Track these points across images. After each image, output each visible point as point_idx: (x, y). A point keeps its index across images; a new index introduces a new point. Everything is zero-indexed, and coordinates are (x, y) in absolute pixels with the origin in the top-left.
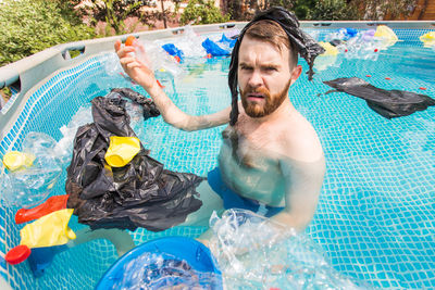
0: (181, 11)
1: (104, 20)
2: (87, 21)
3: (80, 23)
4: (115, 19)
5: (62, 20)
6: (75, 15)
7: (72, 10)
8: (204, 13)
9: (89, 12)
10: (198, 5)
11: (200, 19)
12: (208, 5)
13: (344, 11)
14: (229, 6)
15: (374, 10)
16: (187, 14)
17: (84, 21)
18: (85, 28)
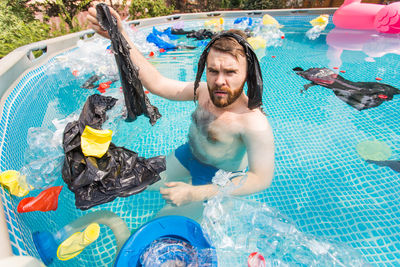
0: (129, 3)
1: (57, 15)
2: (39, 16)
3: (32, 19)
4: (68, 15)
5: (14, 17)
6: (26, 12)
7: (23, 7)
8: (150, 5)
9: (40, 8)
11: (147, 10)
13: (271, 0)
16: (134, 7)
17: (37, 17)
18: (38, 24)
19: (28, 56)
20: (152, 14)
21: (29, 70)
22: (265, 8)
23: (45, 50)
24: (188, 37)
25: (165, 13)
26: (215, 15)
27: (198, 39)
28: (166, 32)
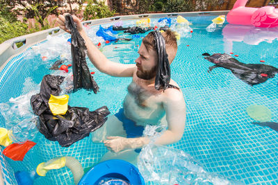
0: (83, 8)
1: (33, 18)
2: (20, 18)
3: (15, 20)
4: (41, 17)
5: (3, 19)
6: (11, 15)
8: (98, 10)
9: (21, 12)
10: (94, 4)
11: (96, 13)
12: (101, 5)
13: (184, 6)
14: (114, 4)
15: (201, 4)
16: (87, 11)
17: (18, 19)
18: (19, 24)
19: (13, 47)
20: (100, 16)
21: (13, 56)
22: (180, 11)
23: (25, 42)
24: (125, 32)
25: (109, 15)
26: (144, 16)
27: (132, 33)
28: (109, 29)
